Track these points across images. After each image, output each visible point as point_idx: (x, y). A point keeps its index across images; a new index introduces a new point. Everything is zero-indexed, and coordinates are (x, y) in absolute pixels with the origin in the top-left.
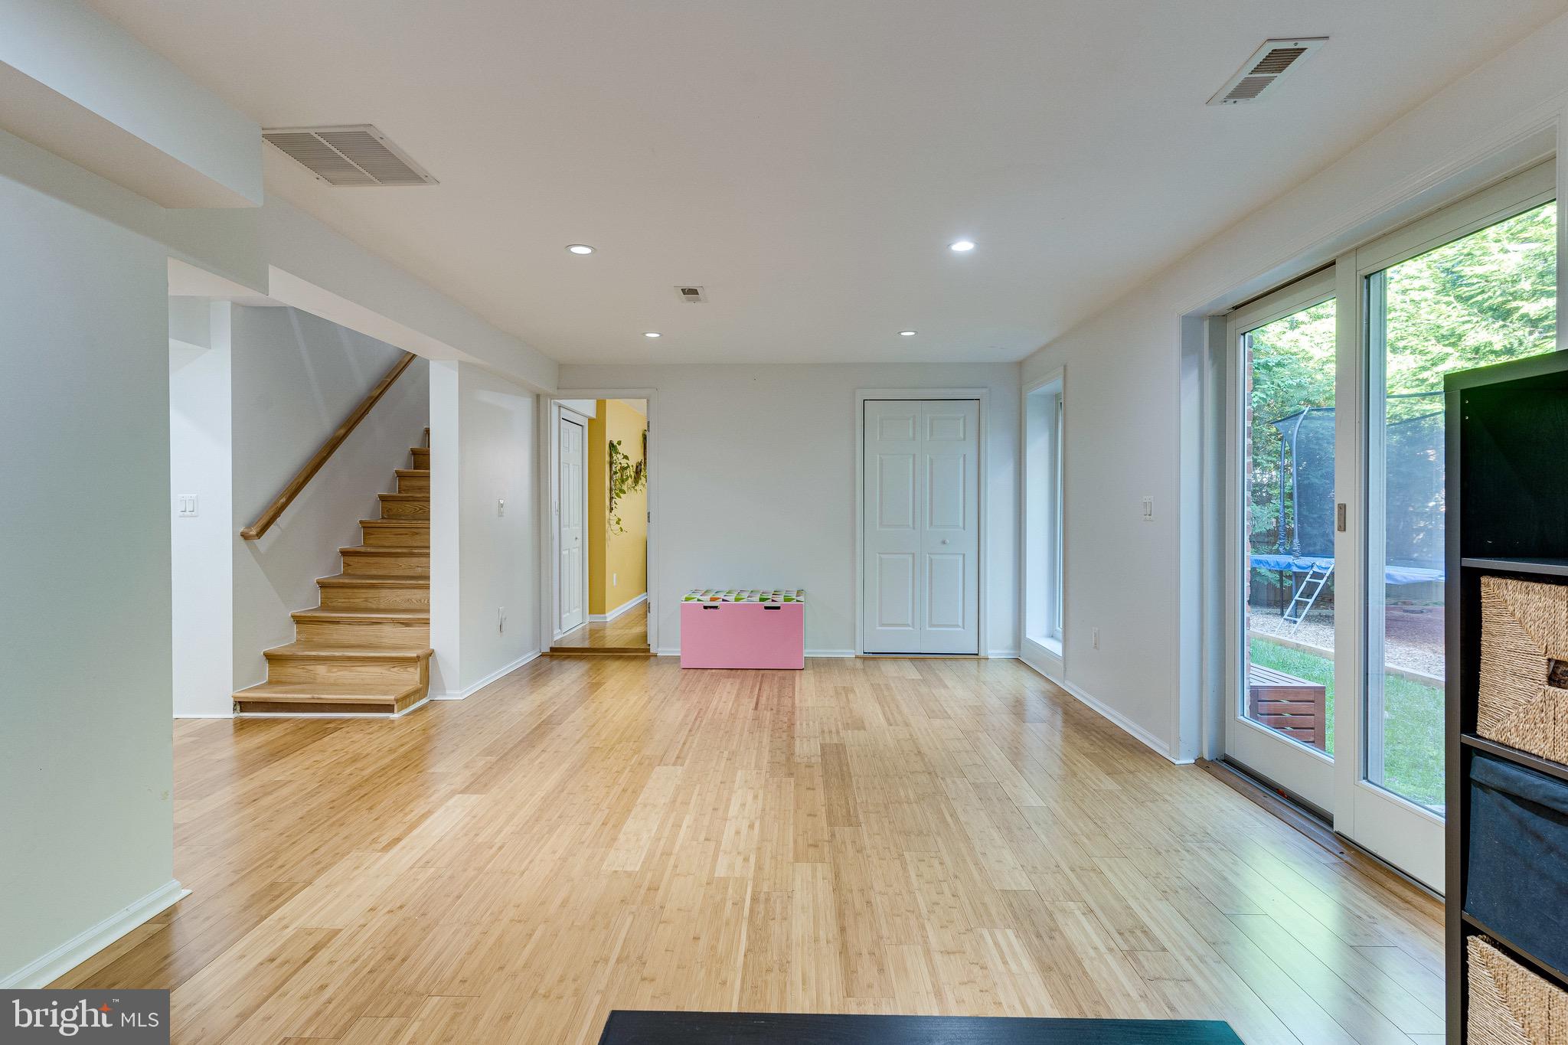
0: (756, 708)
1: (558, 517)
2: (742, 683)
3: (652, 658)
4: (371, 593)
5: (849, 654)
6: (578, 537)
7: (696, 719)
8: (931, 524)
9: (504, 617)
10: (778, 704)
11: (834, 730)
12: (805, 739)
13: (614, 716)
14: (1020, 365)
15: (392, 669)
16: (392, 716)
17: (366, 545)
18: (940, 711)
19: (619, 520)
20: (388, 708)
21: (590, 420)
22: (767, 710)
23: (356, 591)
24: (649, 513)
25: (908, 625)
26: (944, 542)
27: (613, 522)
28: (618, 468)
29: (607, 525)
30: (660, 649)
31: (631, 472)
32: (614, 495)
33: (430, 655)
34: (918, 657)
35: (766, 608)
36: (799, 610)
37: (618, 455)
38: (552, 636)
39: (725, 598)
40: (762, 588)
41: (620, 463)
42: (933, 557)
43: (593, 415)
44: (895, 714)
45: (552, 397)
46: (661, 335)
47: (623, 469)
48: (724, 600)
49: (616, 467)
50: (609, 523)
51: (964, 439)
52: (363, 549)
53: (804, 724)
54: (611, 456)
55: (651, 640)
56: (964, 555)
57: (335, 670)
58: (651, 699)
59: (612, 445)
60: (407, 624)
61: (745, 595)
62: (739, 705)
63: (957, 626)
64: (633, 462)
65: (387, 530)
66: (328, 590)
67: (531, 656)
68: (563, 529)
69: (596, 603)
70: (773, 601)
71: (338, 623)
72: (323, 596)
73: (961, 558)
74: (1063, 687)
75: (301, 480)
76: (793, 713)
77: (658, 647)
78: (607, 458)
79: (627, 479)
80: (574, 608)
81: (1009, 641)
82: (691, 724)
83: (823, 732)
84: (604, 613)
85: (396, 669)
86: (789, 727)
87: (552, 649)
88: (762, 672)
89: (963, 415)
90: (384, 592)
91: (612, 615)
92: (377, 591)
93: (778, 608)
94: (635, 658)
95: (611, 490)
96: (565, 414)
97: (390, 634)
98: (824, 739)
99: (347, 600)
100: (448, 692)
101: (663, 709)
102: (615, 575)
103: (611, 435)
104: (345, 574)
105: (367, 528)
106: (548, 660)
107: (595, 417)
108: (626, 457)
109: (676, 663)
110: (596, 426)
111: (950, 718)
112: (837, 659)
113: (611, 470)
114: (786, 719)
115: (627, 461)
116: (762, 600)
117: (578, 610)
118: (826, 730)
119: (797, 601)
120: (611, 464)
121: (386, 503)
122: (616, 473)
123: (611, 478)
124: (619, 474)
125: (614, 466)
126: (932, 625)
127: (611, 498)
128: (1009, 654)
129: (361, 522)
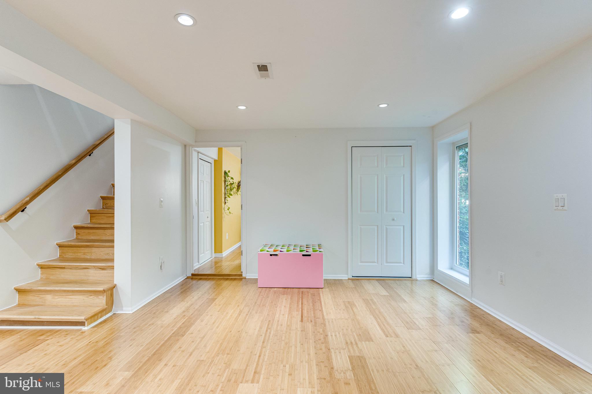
0: (302, 321)
1: (197, 207)
2: (291, 298)
3: (243, 280)
4: (87, 250)
5: (344, 277)
6: (209, 216)
7: (267, 331)
8: (387, 210)
9: (163, 262)
10: (315, 317)
11: (353, 341)
12: (337, 351)
13: (217, 328)
14: (433, 128)
15: (90, 297)
16: (84, 328)
17: (91, 222)
18: (411, 323)
19: (229, 208)
20: (82, 324)
21: (215, 161)
22: (308, 322)
23: (79, 249)
24: (242, 205)
25: (375, 262)
26: (393, 220)
27: (226, 209)
28: (229, 183)
29: (223, 211)
30: (247, 275)
31: (235, 185)
32: (227, 196)
33: (114, 287)
34: (381, 279)
35: (303, 255)
36: (320, 256)
37: (229, 178)
38: (193, 267)
39: (282, 250)
40: (300, 243)
41: (229, 181)
42: (388, 227)
43: (216, 158)
44: (386, 325)
45: (193, 146)
46: (247, 107)
47: (231, 184)
48: (281, 251)
49: (228, 183)
50: (224, 209)
51: (404, 166)
52: (89, 226)
53: (333, 335)
54: (225, 177)
55: (243, 269)
56: (404, 226)
57: (56, 297)
58: (241, 312)
59: (225, 173)
60: (103, 269)
61: (292, 248)
62: (291, 318)
63: (401, 263)
64: (236, 181)
65: (103, 215)
66: (63, 248)
67: (181, 279)
68: (200, 213)
69: (218, 247)
70: (307, 251)
71: (64, 268)
72: (60, 252)
73: (402, 228)
74: (471, 302)
75: (42, 188)
76: (325, 325)
77: (246, 273)
78: (223, 179)
79: (233, 188)
80: (207, 251)
81: (427, 270)
82: (263, 335)
83: (347, 343)
84: (222, 252)
85: (91, 297)
86: (324, 338)
87: (193, 275)
88: (301, 290)
89: (403, 154)
90: (94, 250)
91: (225, 253)
92: (90, 249)
93: (310, 255)
94: (235, 279)
95: (225, 194)
96: (201, 156)
97: (94, 274)
98: (349, 351)
99: (74, 254)
100: (124, 309)
101: (247, 322)
102: (227, 234)
103: (225, 168)
104: (77, 239)
105: (92, 214)
106: (190, 280)
107: (217, 159)
108: (232, 178)
109: (255, 283)
110: (218, 163)
111: (420, 329)
112: (339, 280)
113: (225, 184)
114: (321, 330)
115: (232, 180)
116: (301, 251)
117: (209, 252)
118: (349, 342)
119: (320, 252)
120: (225, 181)
121: (105, 200)
122: (227, 186)
123: (225, 188)
124: (229, 187)
125: (226, 183)
126: (387, 262)
127: (225, 198)
128: (427, 277)
129: (88, 211)
